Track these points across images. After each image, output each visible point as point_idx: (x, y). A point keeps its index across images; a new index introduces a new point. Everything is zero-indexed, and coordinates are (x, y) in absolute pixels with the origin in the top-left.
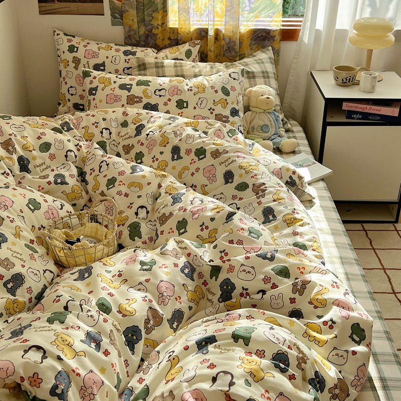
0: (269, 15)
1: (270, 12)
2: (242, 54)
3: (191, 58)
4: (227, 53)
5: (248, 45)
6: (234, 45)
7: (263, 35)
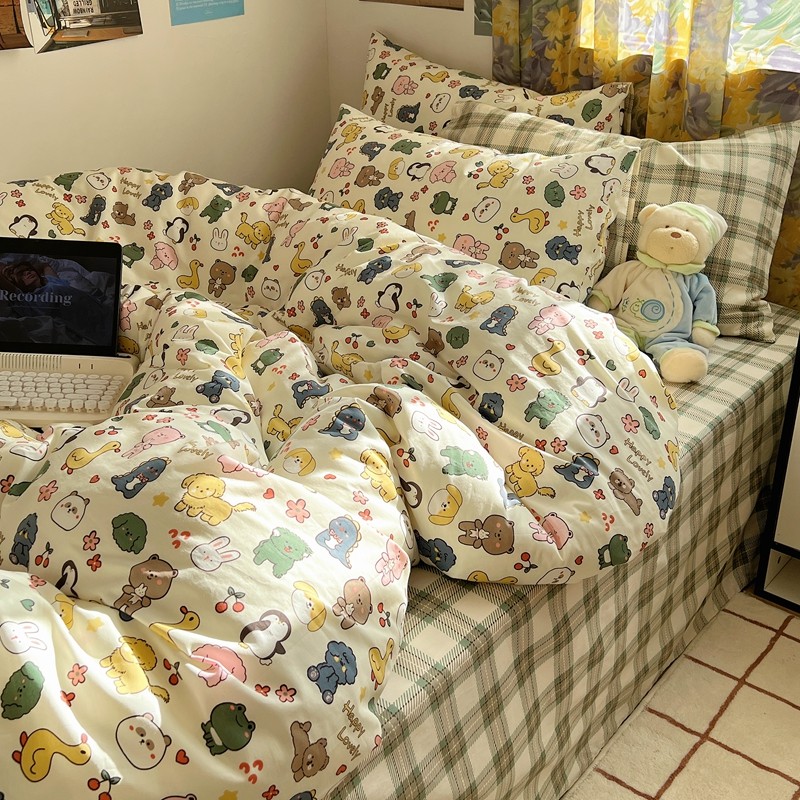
3: (594, 122)
4: (690, 121)
5: (746, 108)
6: (708, 104)
7: (790, 88)
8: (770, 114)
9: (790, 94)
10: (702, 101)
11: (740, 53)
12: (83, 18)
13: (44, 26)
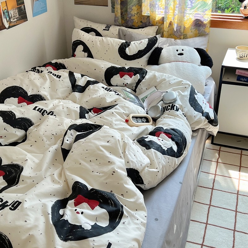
0: (203, 11)
1: (204, 9)
2: (185, 35)
4: (176, 33)
5: (190, 29)
6: (180, 29)
7: (199, 23)
8: (195, 29)
9: (199, 25)
10: (179, 28)
11: (187, 15)
12: (15, 18)
13: (7, 22)
